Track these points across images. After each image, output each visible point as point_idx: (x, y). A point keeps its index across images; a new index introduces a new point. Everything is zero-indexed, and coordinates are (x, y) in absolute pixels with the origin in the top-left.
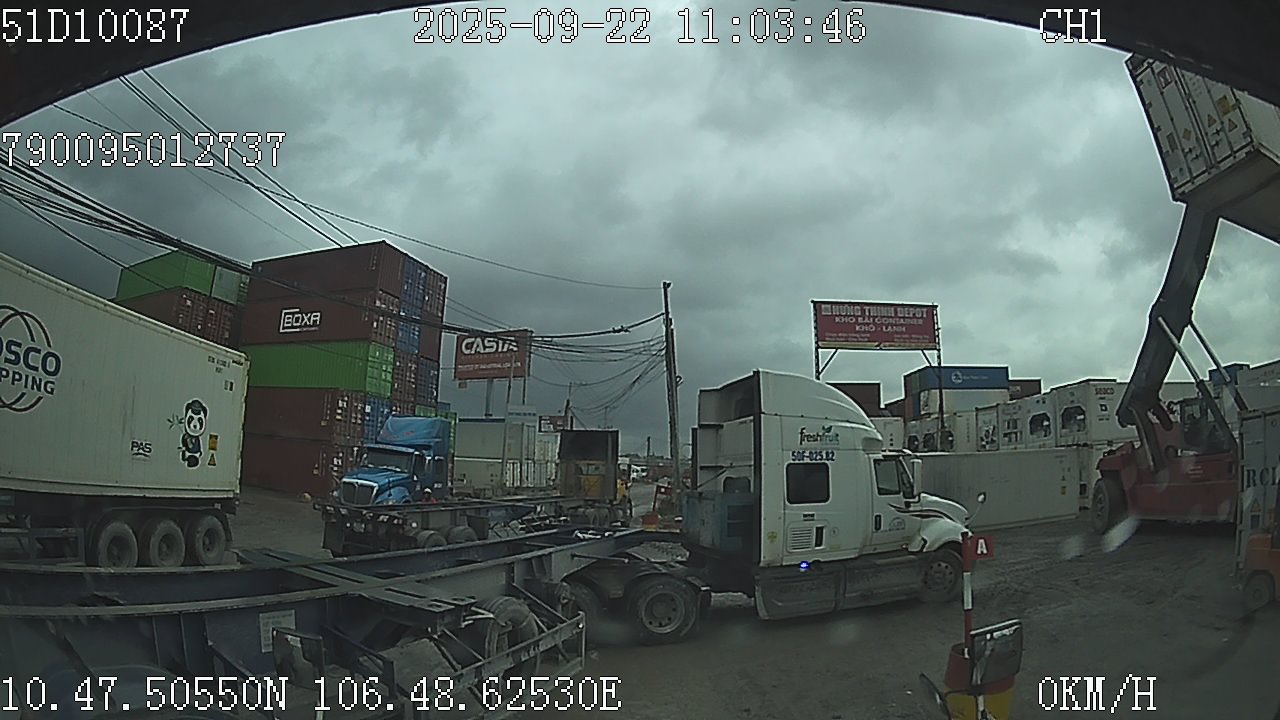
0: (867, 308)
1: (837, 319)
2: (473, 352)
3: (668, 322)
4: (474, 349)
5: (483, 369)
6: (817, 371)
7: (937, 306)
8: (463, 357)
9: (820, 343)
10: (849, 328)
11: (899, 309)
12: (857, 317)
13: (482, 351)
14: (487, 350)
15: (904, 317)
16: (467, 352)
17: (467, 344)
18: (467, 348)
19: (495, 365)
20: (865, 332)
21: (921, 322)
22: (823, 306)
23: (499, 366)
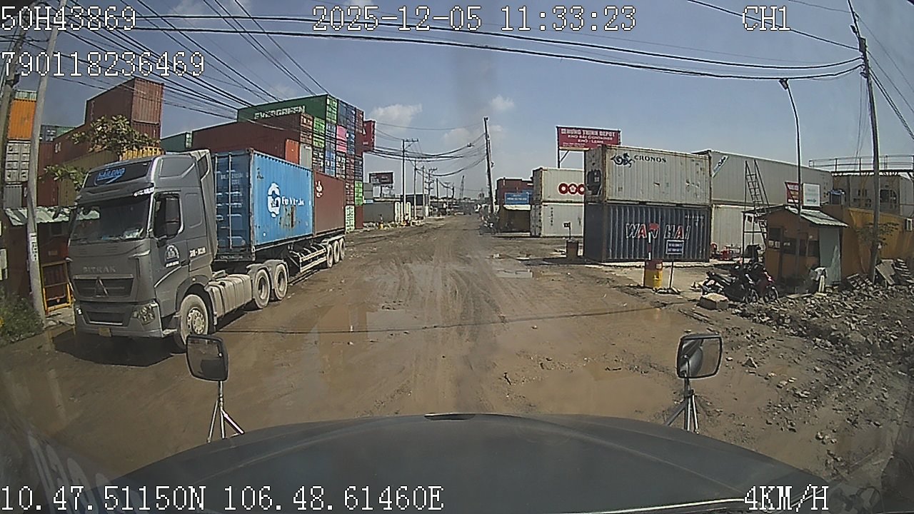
0: (584, 131)
1: (569, 136)
3: (487, 136)
6: (559, 162)
7: (619, 132)
9: (560, 148)
10: (575, 140)
11: (601, 132)
12: (579, 135)
15: (603, 136)
20: (583, 142)
21: (611, 139)
22: (562, 130)
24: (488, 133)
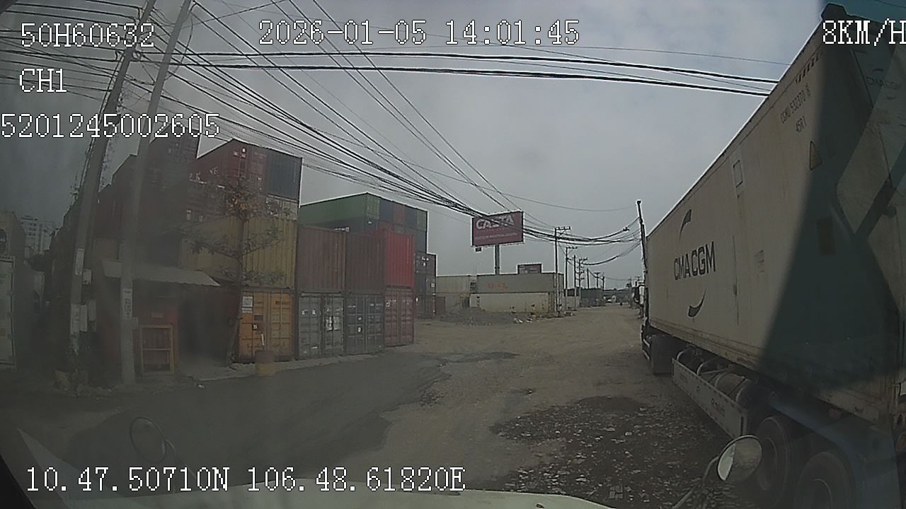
2: (484, 227)
3: (641, 222)
4: (485, 224)
5: (492, 238)
8: (478, 232)
13: (490, 227)
14: (494, 226)
16: (481, 228)
17: (479, 223)
18: (479, 225)
19: (499, 235)
23: (503, 235)
24: (642, 218)
